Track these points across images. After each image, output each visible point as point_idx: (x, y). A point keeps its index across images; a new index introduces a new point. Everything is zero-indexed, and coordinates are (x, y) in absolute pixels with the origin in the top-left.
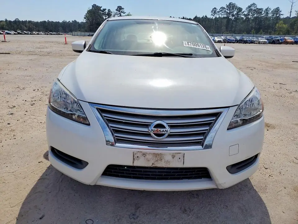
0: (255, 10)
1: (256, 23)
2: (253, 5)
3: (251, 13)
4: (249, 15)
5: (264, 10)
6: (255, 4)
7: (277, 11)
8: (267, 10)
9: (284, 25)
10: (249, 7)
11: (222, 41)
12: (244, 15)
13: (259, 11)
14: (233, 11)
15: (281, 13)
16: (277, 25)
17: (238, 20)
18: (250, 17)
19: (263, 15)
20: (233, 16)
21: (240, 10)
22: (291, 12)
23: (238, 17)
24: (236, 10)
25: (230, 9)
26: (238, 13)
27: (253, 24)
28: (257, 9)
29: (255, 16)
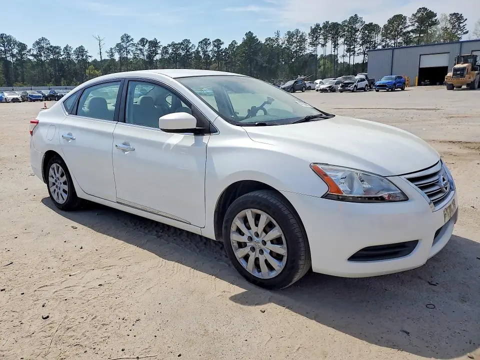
0: (48, 49)
1: (55, 68)
2: (43, 40)
3: (44, 53)
4: (41, 56)
5: (62, 50)
6: (46, 40)
7: (81, 51)
8: (66, 48)
9: (96, 71)
10: (38, 43)
11: (20, 99)
12: (32, 55)
13: (54, 50)
14: (10, 48)
15: (88, 54)
16: (87, 71)
17: (24, 64)
18: (43, 59)
19: (63, 57)
20: (13, 56)
21: (23, 47)
22: (101, 53)
23: (22, 58)
24: (17, 47)
25: (4, 45)
26: (20, 51)
27: (52, 69)
28: (51, 46)
29: (51, 57)
